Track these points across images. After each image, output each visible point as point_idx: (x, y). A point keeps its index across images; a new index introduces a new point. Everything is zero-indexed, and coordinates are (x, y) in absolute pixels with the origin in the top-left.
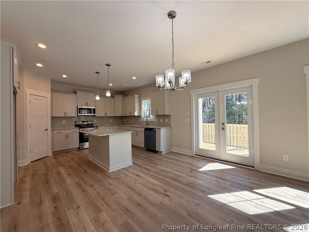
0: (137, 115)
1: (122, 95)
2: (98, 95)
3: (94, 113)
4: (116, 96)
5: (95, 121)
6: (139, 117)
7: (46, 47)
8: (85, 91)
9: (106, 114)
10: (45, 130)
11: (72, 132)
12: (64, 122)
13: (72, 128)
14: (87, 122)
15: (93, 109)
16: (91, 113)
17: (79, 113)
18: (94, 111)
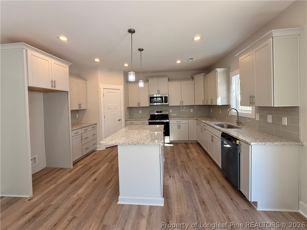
0: (220, 104)
1: (203, 74)
2: (141, 81)
3: (166, 102)
4: (196, 77)
5: (171, 111)
6: (227, 107)
7: (67, 39)
8: (157, 77)
9: (182, 102)
10: (119, 120)
11: (142, 123)
12: (140, 112)
13: (142, 119)
14: (161, 112)
15: (164, 97)
16: (163, 102)
17: (150, 103)
18: (166, 99)
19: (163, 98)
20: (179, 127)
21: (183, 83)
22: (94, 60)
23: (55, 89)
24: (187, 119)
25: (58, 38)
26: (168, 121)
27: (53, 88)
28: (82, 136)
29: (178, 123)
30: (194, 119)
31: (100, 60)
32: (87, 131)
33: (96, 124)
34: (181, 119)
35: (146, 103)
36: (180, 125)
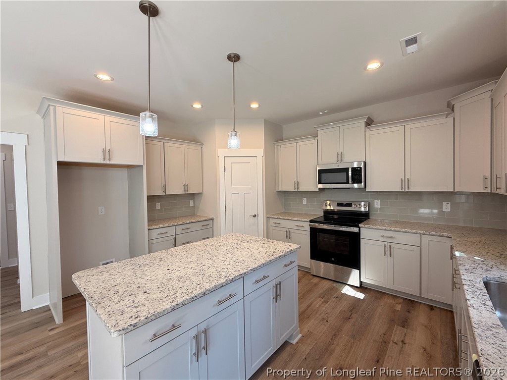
3: (357, 180)
4: (461, 102)
5: (377, 204)
9: (406, 182)
10: (254, 217)
11: (297, 228)
12: (305, 201)
13: (296, 219)
14: (350, 205)
15: (352, 168)
16: (348, 182)
17: (320, 183)
18: (357, 175)
19: (350, 173)
20: (388, 251)
21: (413, 126)
22: (192, 106)
23: (112, 162)
24: (417, 233)
25: (96, 76)
26: (356, 230)
27: (108, 162)
28: (175, 239)
29: (385, 240)
30: (443, 236)
31: (202, 106)
32: (189, 230)
33: (212, 219)
34: (396, 229)
35: (311, 184)
36: (393, 246)
